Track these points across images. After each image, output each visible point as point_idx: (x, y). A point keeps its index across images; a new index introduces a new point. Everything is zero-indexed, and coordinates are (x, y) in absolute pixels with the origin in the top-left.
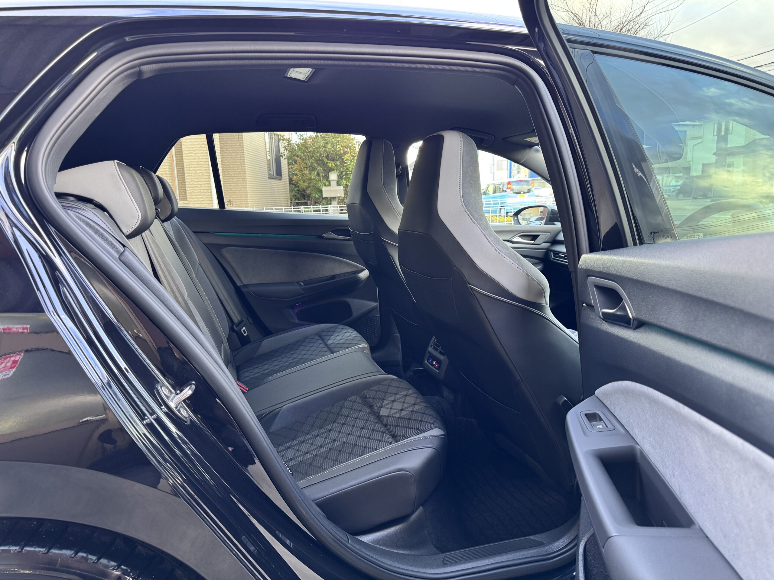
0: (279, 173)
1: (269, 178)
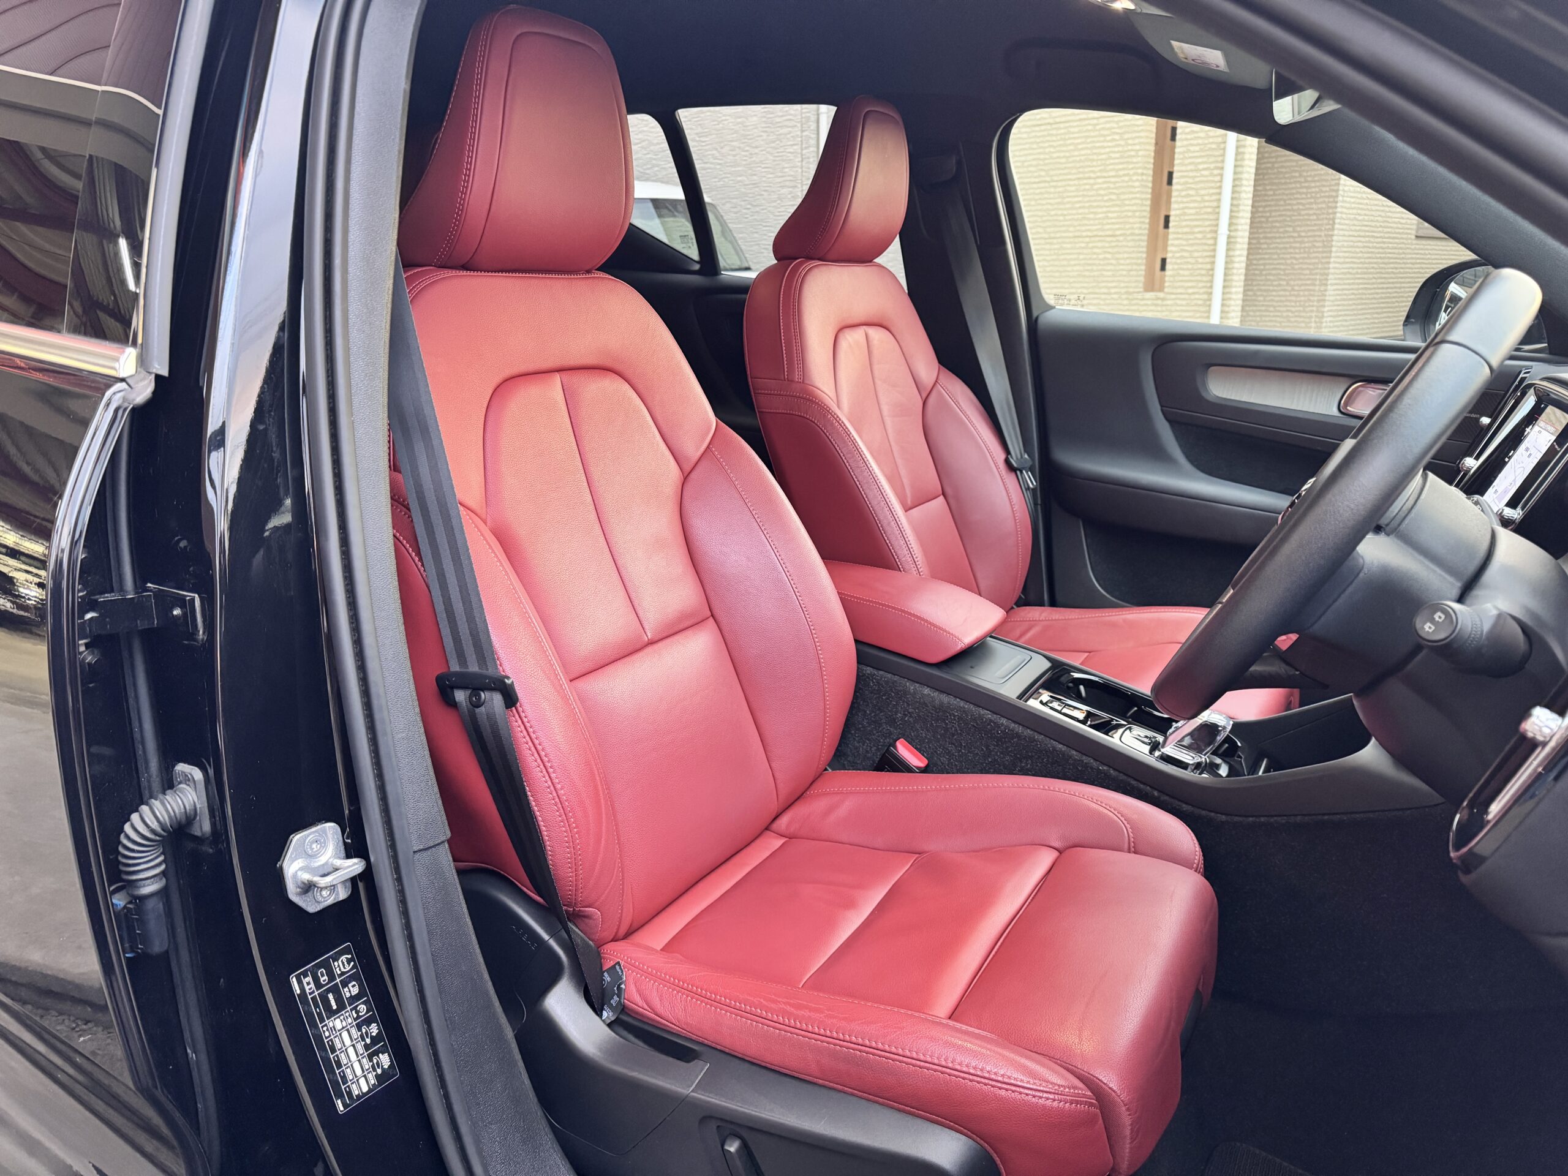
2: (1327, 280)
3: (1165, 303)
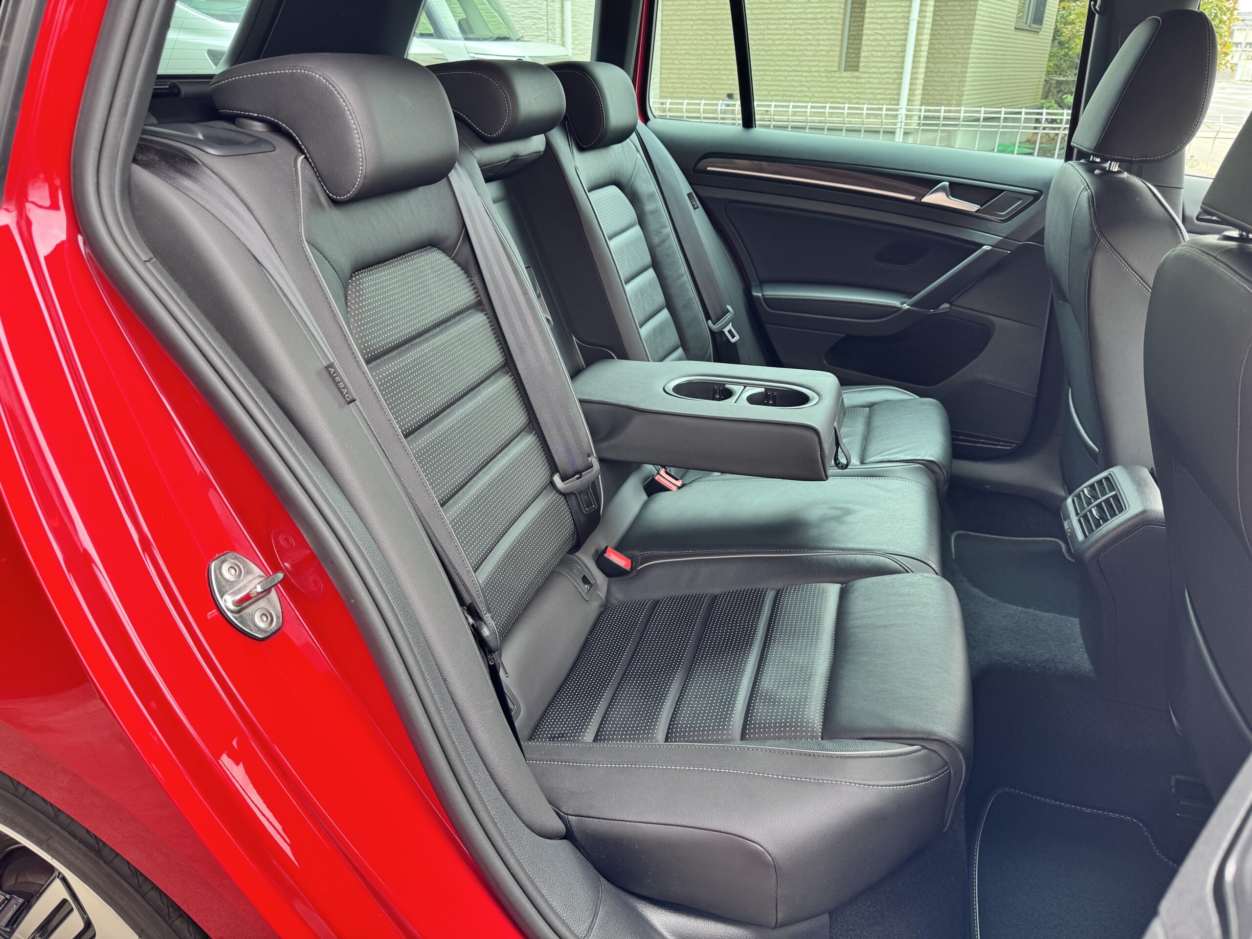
0: (1038, 19)
1: (1016, 28)
2: (967, 63)
3: (859, 81)
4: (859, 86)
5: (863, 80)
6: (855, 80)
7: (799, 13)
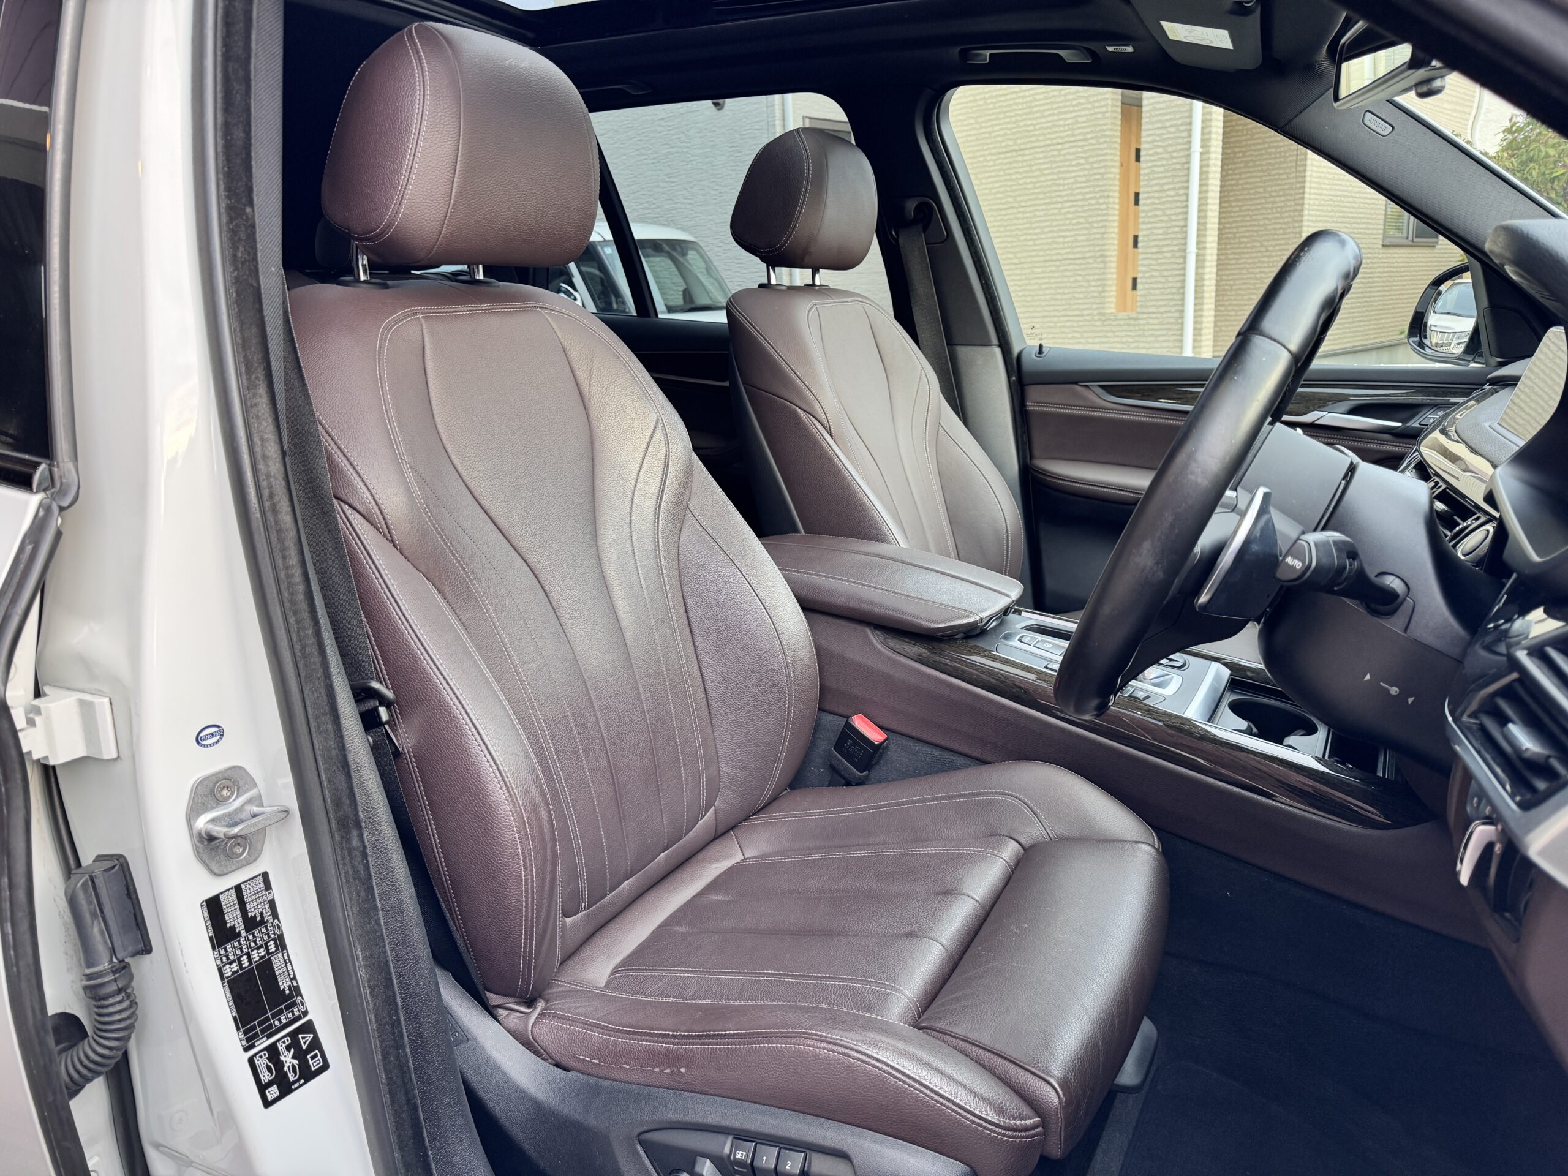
1: (1383, 246)
3: (1137, 322)
4: (1137, 328)
5: (1141, 322)
6: (1132, 322)
7: (1066, 253)
